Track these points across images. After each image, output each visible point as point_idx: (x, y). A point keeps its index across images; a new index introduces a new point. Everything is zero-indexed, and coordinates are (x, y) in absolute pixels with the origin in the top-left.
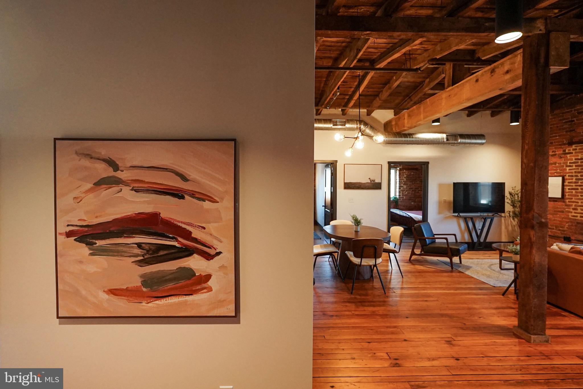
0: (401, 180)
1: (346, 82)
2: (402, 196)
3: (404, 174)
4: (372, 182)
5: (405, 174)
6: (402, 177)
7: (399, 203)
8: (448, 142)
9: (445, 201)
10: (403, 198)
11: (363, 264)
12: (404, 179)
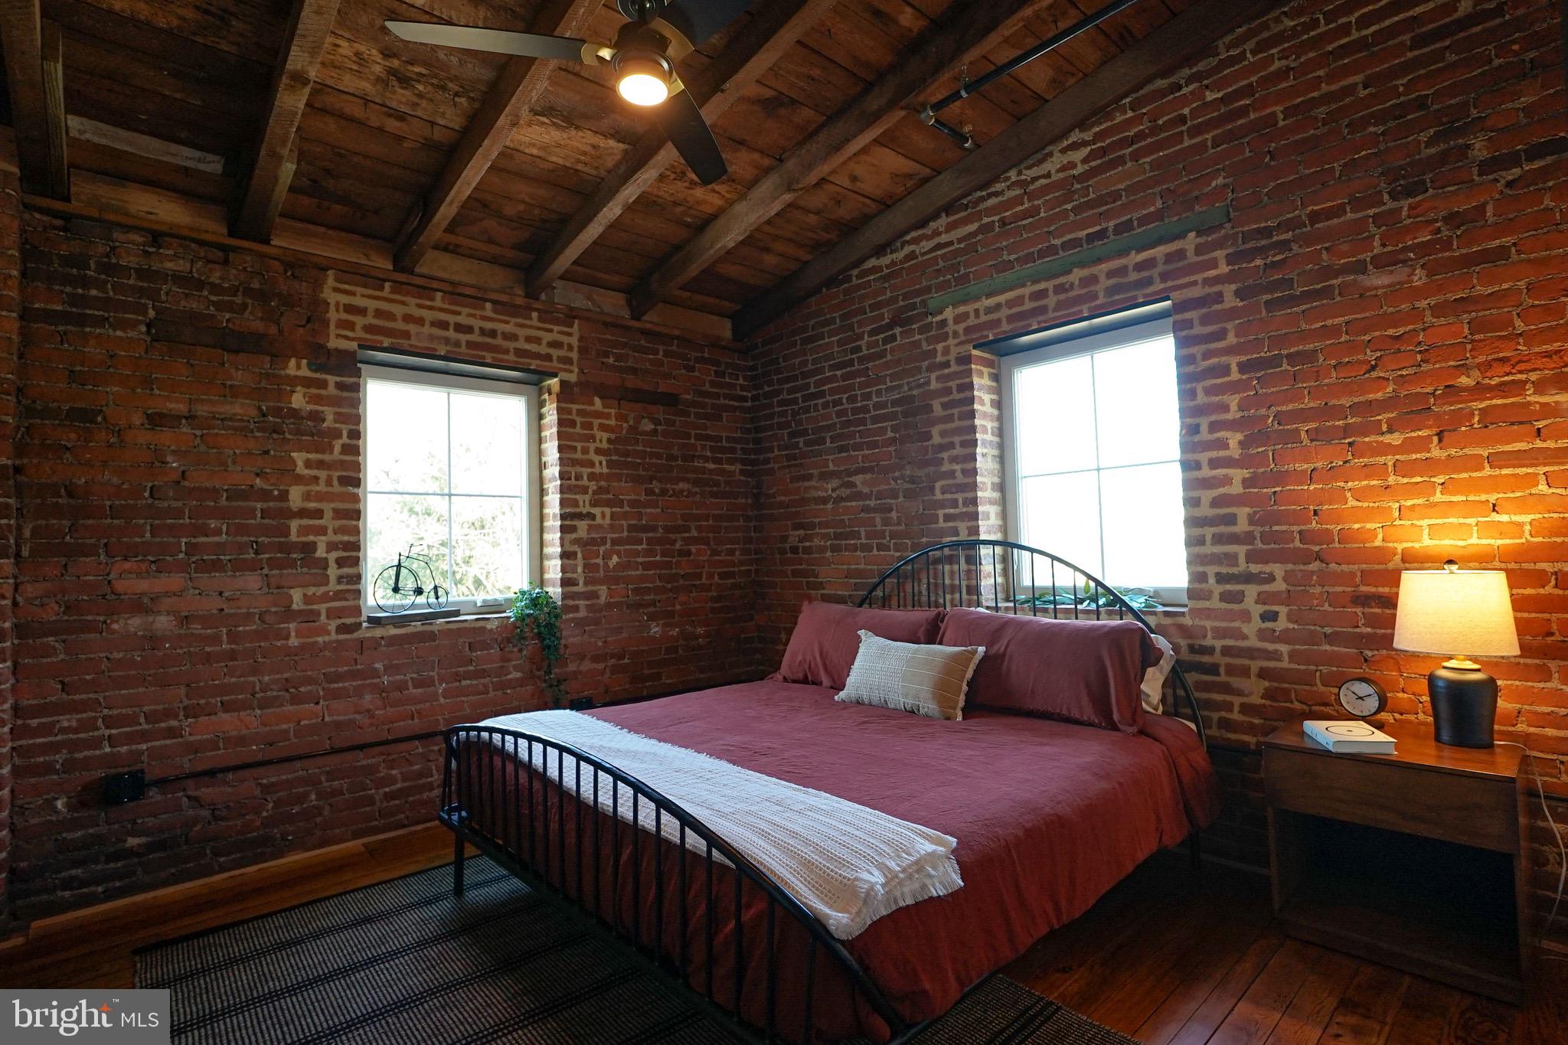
0: (573, 471)
2: (586, 583)
3: (596, 422)
5: (603, 428)
6: (579, 445)
7: (571, 637)
10: (592, 595)
12: (596, 459)
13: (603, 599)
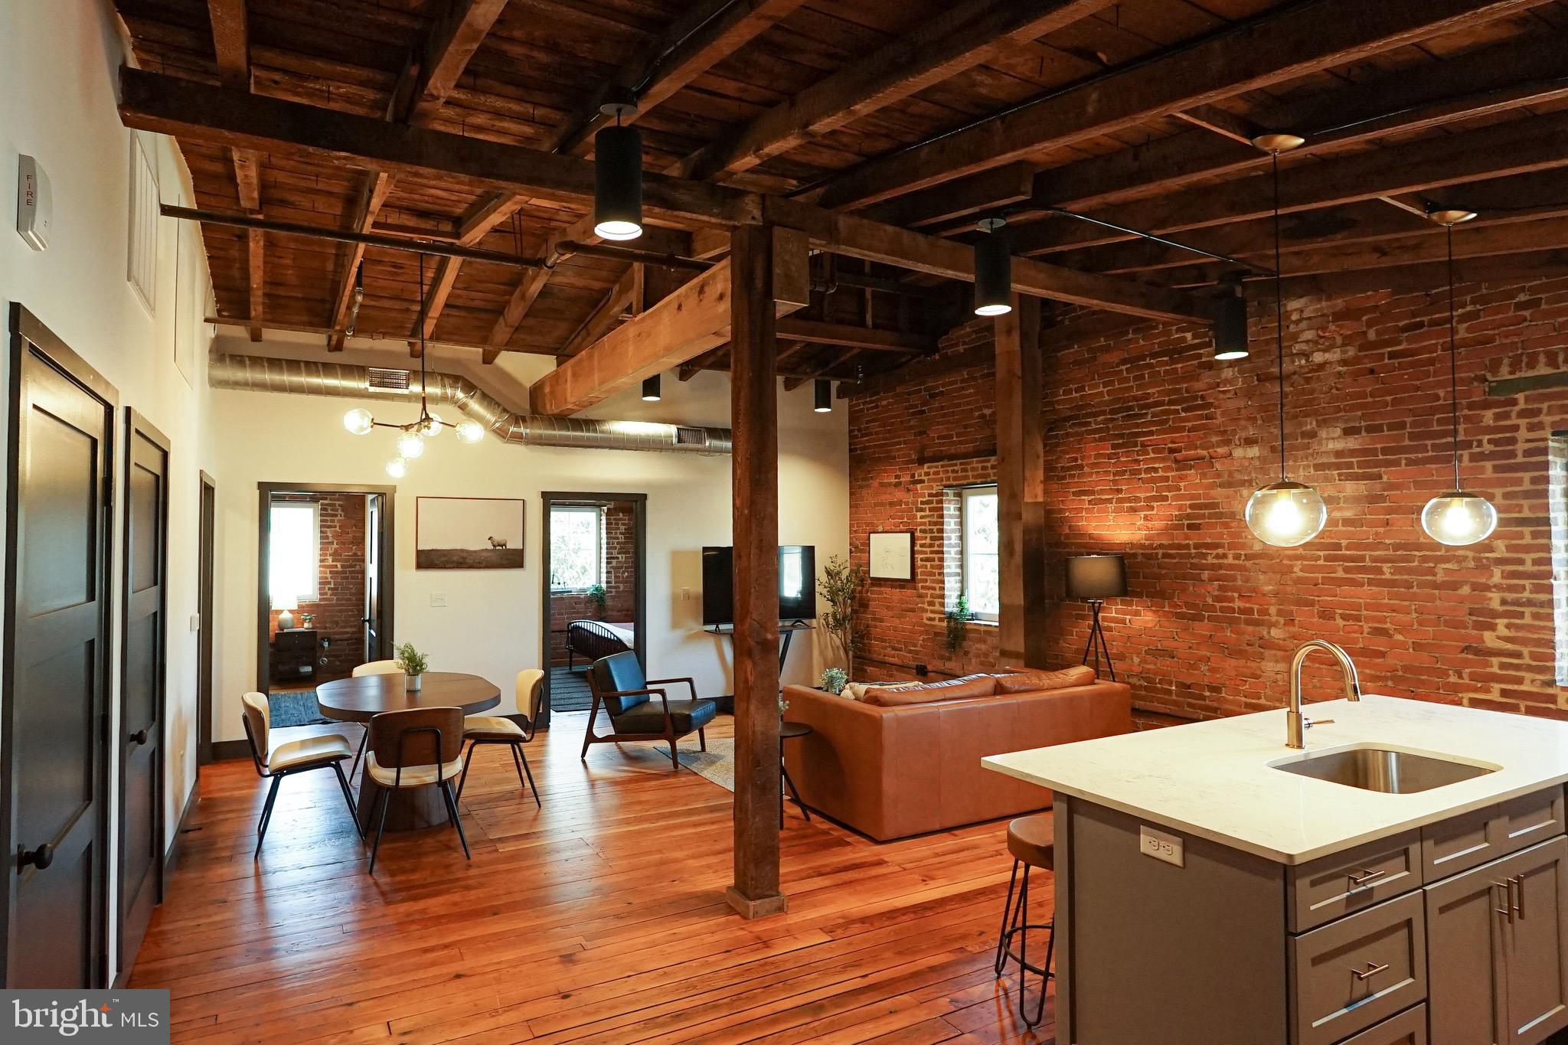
0: (611, 542)
1: (402, 268)
2: (614, 583)
3: (620, 522)
4: (498, 548)
5: (623, 524)
6: (613, 532)
7: (609, 603)
8: (680, 445)
9: (688, 596)
10: (615, 587)
11: (402, 783)
12: (620, 536)
13: (621, 589)
